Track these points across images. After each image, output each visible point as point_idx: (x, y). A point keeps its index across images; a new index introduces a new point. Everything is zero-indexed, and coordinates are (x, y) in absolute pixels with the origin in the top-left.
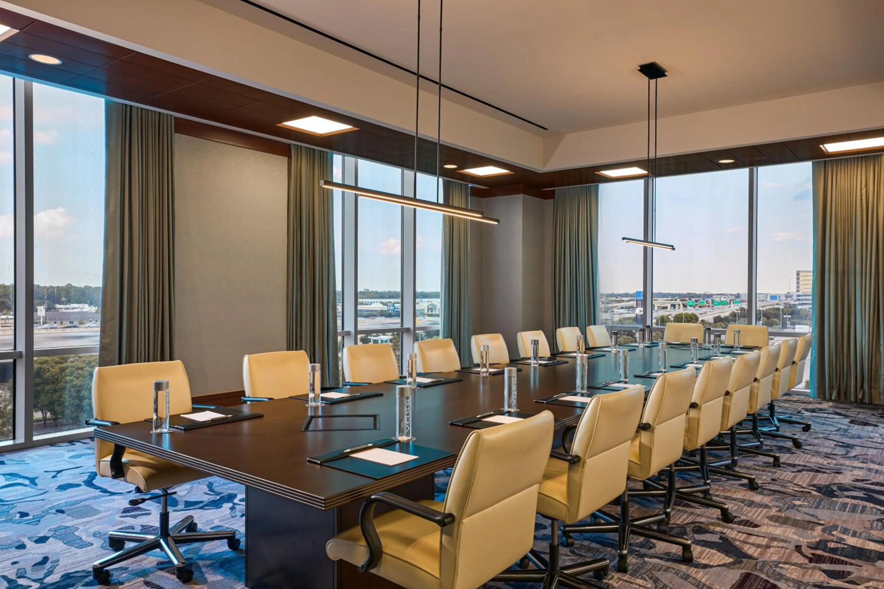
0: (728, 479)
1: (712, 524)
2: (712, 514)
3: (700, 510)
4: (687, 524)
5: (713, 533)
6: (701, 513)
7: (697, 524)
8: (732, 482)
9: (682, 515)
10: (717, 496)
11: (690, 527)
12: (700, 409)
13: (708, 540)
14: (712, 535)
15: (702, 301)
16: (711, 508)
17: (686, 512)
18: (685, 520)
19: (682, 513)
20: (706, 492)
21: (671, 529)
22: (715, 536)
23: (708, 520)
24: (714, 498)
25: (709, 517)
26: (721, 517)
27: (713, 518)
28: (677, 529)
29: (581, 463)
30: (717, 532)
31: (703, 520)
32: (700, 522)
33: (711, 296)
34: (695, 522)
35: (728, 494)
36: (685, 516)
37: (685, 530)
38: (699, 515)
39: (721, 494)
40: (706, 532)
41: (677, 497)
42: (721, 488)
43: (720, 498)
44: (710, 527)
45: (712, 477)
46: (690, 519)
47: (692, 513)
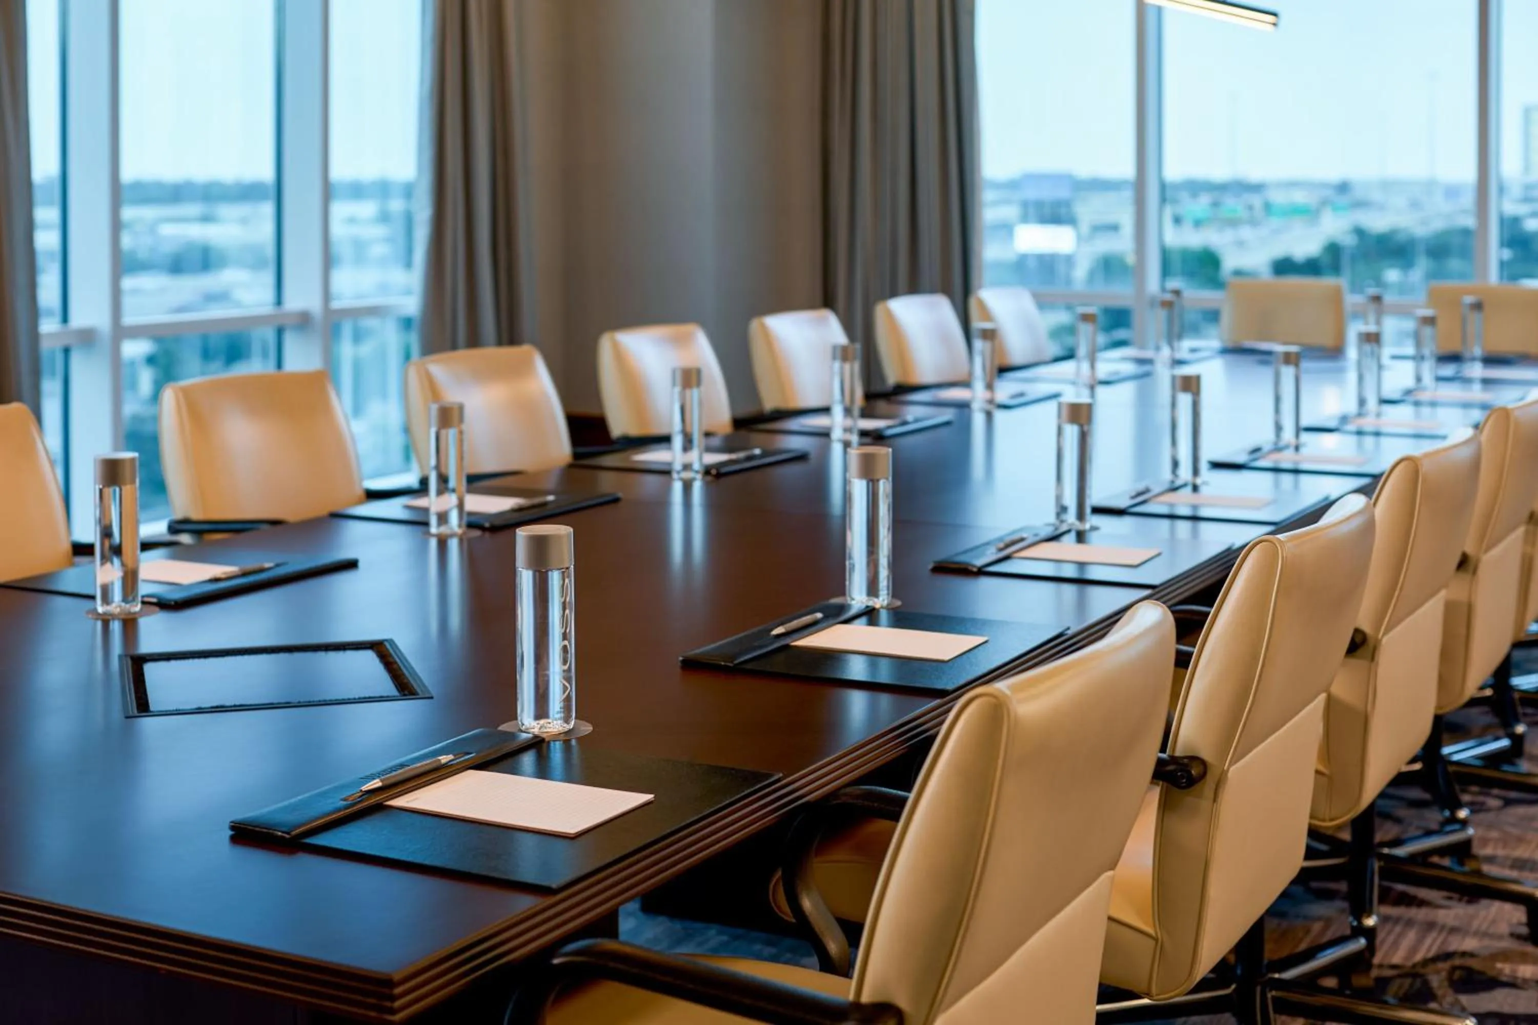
0: (1508, 802)
1: (1505, 956)
2: (1494, 922)
3: (1452, 913)
4: (1426, 962)
5: (1513, 984)
6: (1456, 923)
7: (1457, 962)
8: (1521, 810)
9: (1401, 935)
10: (1491, 860)
11: (1438, 972)
12: (1475, 572)
13: (1507, 1009)
14: (1514, 992)
15: (1233, 205)
16: (1485, 902)
17: (1410, 923)
18: (1414, 950)
19: (1398, 929)
20: (1462, 850)
21: (1383, 983)
22: (1522, 994)
23: (1487, 942)
24: (1486, 868)
25: (1485, 935)
26: (1524, 930)
27: (1500, 937)
28: (1398, 982)
29: (1210, 781)
30: (1525, 981)
31: (1470, 944)
32: (1464, 954)
33: (1257, 188)
34: (1448, 956)
35: (1521, 852)
36: (1411, 936)
37: (1426, 983)
38: (1453, 930)
39: (1500, 852)
40: (1492, 983)
41: (1385, 874)
42: (1494, 834)
43: (1502, 866)
44: (1499, 965)
45: (1466, 798)
46: (1430, 946)
47: (1430, 926)
